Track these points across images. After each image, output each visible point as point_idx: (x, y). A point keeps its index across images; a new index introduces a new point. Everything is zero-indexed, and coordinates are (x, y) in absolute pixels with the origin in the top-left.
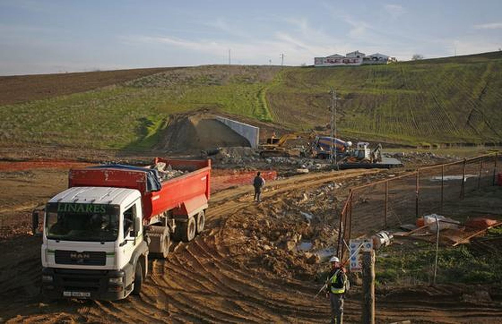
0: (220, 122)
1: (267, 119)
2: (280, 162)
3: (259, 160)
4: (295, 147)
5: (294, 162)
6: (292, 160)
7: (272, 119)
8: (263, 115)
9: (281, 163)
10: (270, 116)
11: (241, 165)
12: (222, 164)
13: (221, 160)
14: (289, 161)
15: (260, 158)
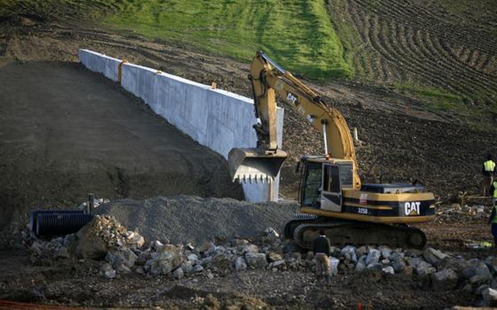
0: (100, 78)
1: (323, 65)
2: (379, 268)
3: (278, 259)
4: (455, 200)
5: (448, 273)
6: (438, 264)
7: (346, 66)
8: (303, 49)
9: (386, 276)
10: (338, 51)
11: (192, 284)
12: (104, 278)
13: (101, 257)
14: (424, 267)
15: (284, 252)
